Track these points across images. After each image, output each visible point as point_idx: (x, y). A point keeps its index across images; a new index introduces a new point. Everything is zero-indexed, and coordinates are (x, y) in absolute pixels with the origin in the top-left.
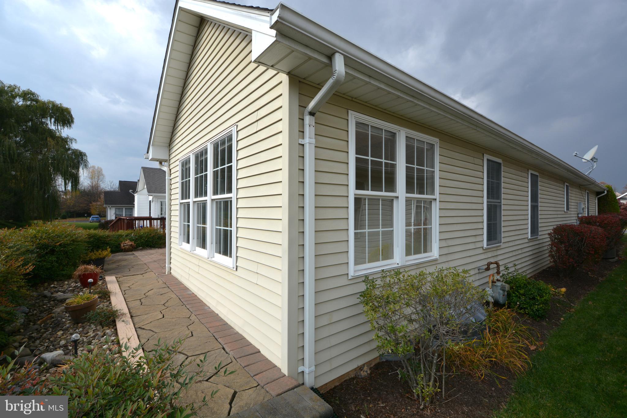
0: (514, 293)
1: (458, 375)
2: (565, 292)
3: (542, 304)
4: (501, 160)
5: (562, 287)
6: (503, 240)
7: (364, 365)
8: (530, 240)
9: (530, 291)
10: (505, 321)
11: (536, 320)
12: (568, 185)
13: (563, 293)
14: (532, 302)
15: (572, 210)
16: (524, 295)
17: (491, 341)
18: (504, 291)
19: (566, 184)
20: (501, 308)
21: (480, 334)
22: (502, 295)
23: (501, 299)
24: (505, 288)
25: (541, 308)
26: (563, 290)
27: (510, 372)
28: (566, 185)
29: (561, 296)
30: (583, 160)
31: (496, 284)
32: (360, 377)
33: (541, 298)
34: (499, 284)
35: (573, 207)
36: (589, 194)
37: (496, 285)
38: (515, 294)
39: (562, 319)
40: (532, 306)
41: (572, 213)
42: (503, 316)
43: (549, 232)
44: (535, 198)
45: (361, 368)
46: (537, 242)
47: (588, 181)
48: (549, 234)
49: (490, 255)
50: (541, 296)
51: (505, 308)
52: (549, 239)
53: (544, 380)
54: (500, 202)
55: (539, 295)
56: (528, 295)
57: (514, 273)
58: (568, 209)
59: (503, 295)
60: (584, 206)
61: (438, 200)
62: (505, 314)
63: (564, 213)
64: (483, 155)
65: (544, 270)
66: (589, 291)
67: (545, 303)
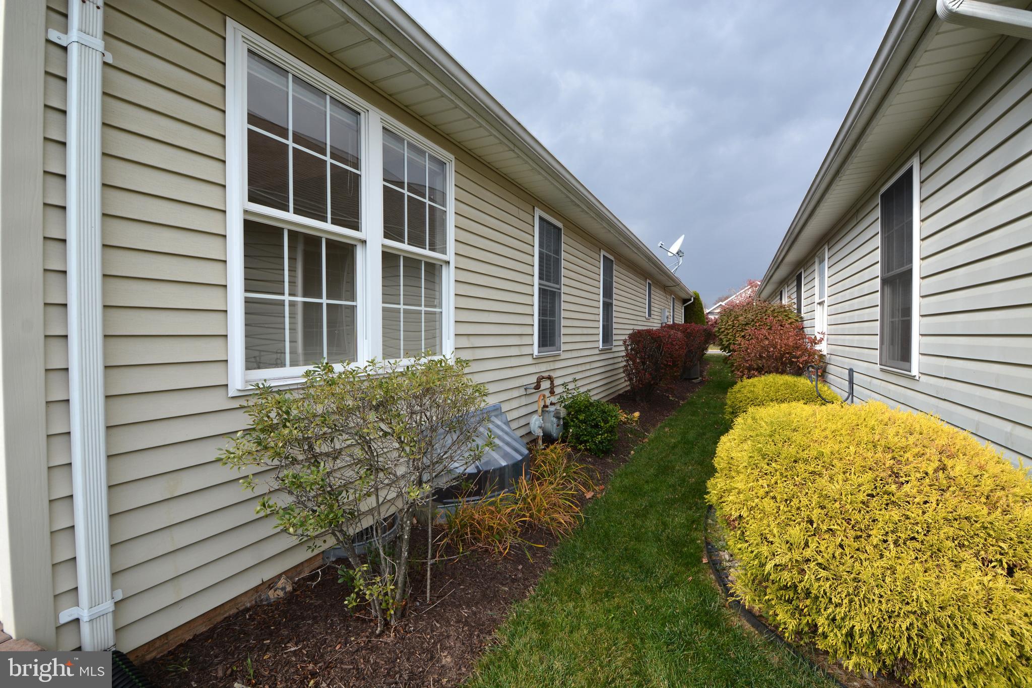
0: (572, 421)
1: (465, 556)
2: (640, 417)
3: (607, 433)
4: (562, 224)
5: (634, 412)
6: (564, 347)
7: (279, 577)
8: (603, 352)
9: (592, 415)
10: (555, 462)
11: (599, 456)
12: (650, 282)
13: (636, 419)
14: (594, 431)
15: (656, 317)
16: (585, 423)
17: (528, 492)
18: (558, 418)
19: (648, 281)
20: (552, 444)
21: (513, 485)
22: (555, 425)
23: (554, 432)
24: (560, 413)
25: (605, 438)
26: (637, 414)
27: (551, 536)
28: (649, 283)
29: (634, 424)
30: (670, 254)
31: (547, 409)
32: (264, 603)
33: (605, 424)
34: (552, 408)
35: (656, 313)
36: (675, 301)
37: (547, 411)
38: (574, 422)
39: (632, 452)
40: (594, 437)
41: (656, 321)
42: (553, 455)
43: (623, 338)
44: (608, 292)
45: (270, 584)
46: (611, 356)
47: (673, 280)
48: (625, 341)
49: (543, 367)
50: (606, 422)
51: (557, 443)
52: (623, 348)
53: (596, 538)
54: (560, 289)
55: (603, 420)
56: (590, 421)
57: (574, 391)
58: (650, 315)
59: (558, 426)
60: (668, 314)
61: (452, 265)
62: (556, 452)
63: (645, 320)
64: (534, 207)
65: (620, 395)
66: (667, 416)
67: (611, 430)
